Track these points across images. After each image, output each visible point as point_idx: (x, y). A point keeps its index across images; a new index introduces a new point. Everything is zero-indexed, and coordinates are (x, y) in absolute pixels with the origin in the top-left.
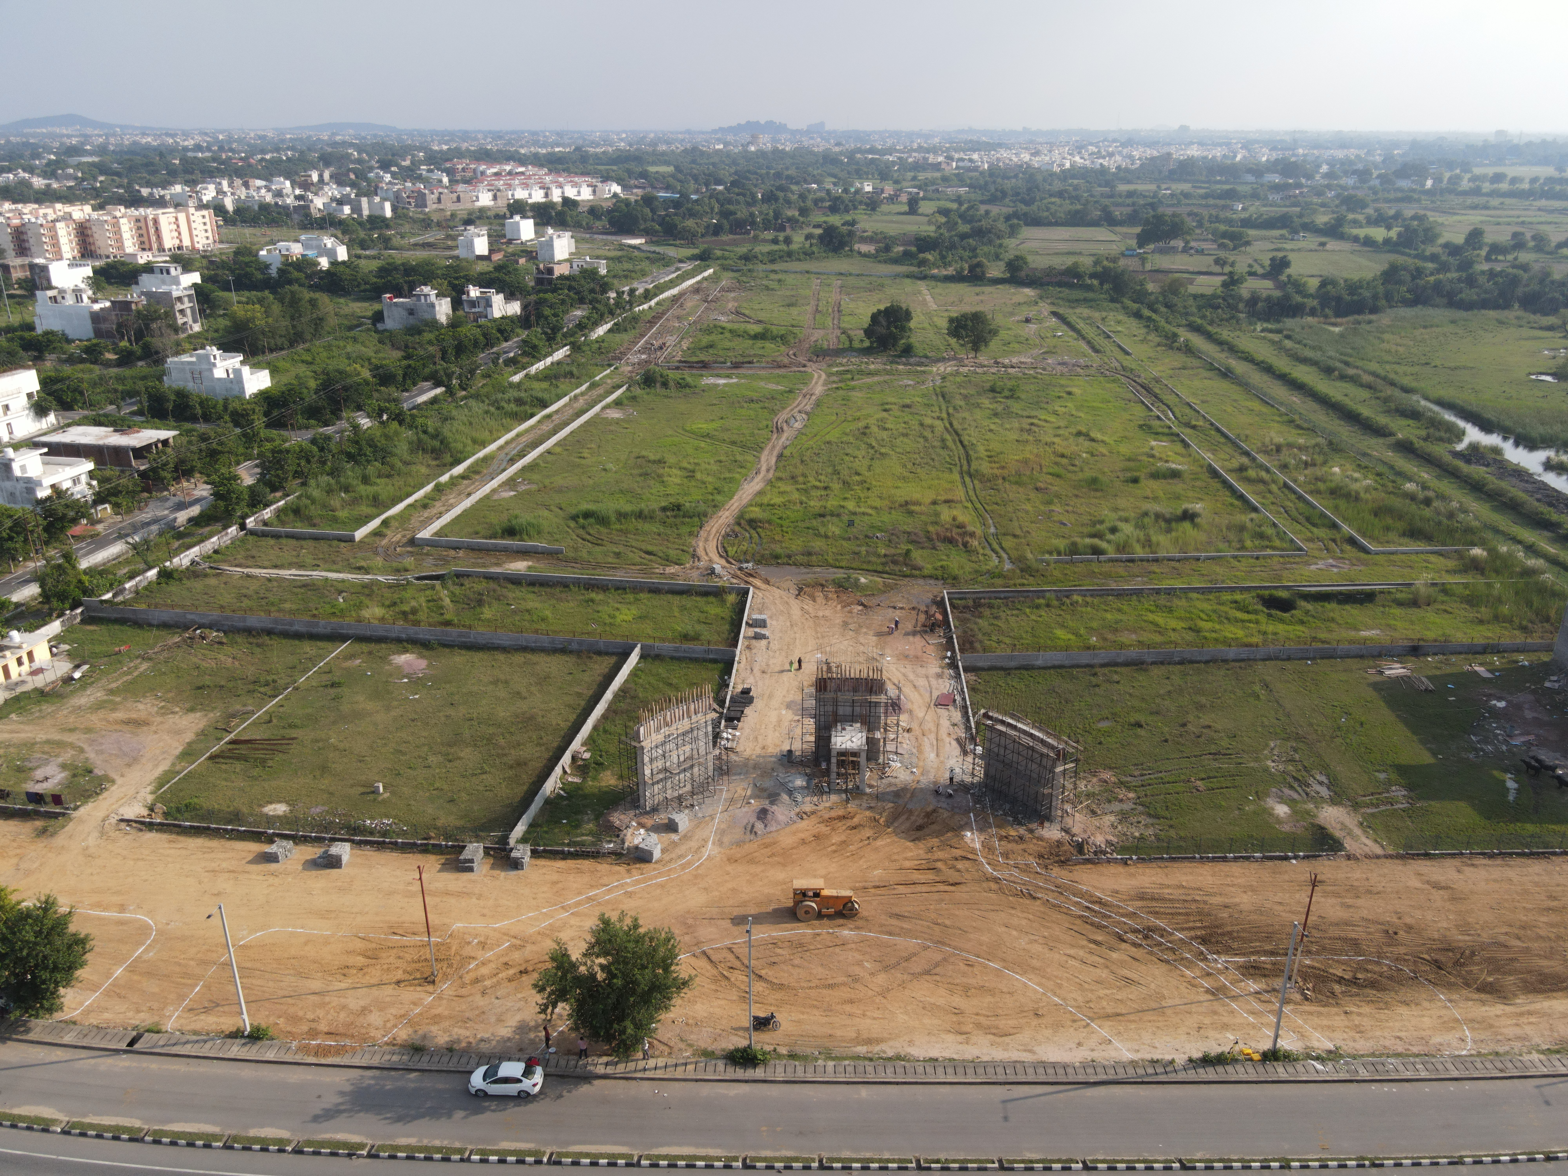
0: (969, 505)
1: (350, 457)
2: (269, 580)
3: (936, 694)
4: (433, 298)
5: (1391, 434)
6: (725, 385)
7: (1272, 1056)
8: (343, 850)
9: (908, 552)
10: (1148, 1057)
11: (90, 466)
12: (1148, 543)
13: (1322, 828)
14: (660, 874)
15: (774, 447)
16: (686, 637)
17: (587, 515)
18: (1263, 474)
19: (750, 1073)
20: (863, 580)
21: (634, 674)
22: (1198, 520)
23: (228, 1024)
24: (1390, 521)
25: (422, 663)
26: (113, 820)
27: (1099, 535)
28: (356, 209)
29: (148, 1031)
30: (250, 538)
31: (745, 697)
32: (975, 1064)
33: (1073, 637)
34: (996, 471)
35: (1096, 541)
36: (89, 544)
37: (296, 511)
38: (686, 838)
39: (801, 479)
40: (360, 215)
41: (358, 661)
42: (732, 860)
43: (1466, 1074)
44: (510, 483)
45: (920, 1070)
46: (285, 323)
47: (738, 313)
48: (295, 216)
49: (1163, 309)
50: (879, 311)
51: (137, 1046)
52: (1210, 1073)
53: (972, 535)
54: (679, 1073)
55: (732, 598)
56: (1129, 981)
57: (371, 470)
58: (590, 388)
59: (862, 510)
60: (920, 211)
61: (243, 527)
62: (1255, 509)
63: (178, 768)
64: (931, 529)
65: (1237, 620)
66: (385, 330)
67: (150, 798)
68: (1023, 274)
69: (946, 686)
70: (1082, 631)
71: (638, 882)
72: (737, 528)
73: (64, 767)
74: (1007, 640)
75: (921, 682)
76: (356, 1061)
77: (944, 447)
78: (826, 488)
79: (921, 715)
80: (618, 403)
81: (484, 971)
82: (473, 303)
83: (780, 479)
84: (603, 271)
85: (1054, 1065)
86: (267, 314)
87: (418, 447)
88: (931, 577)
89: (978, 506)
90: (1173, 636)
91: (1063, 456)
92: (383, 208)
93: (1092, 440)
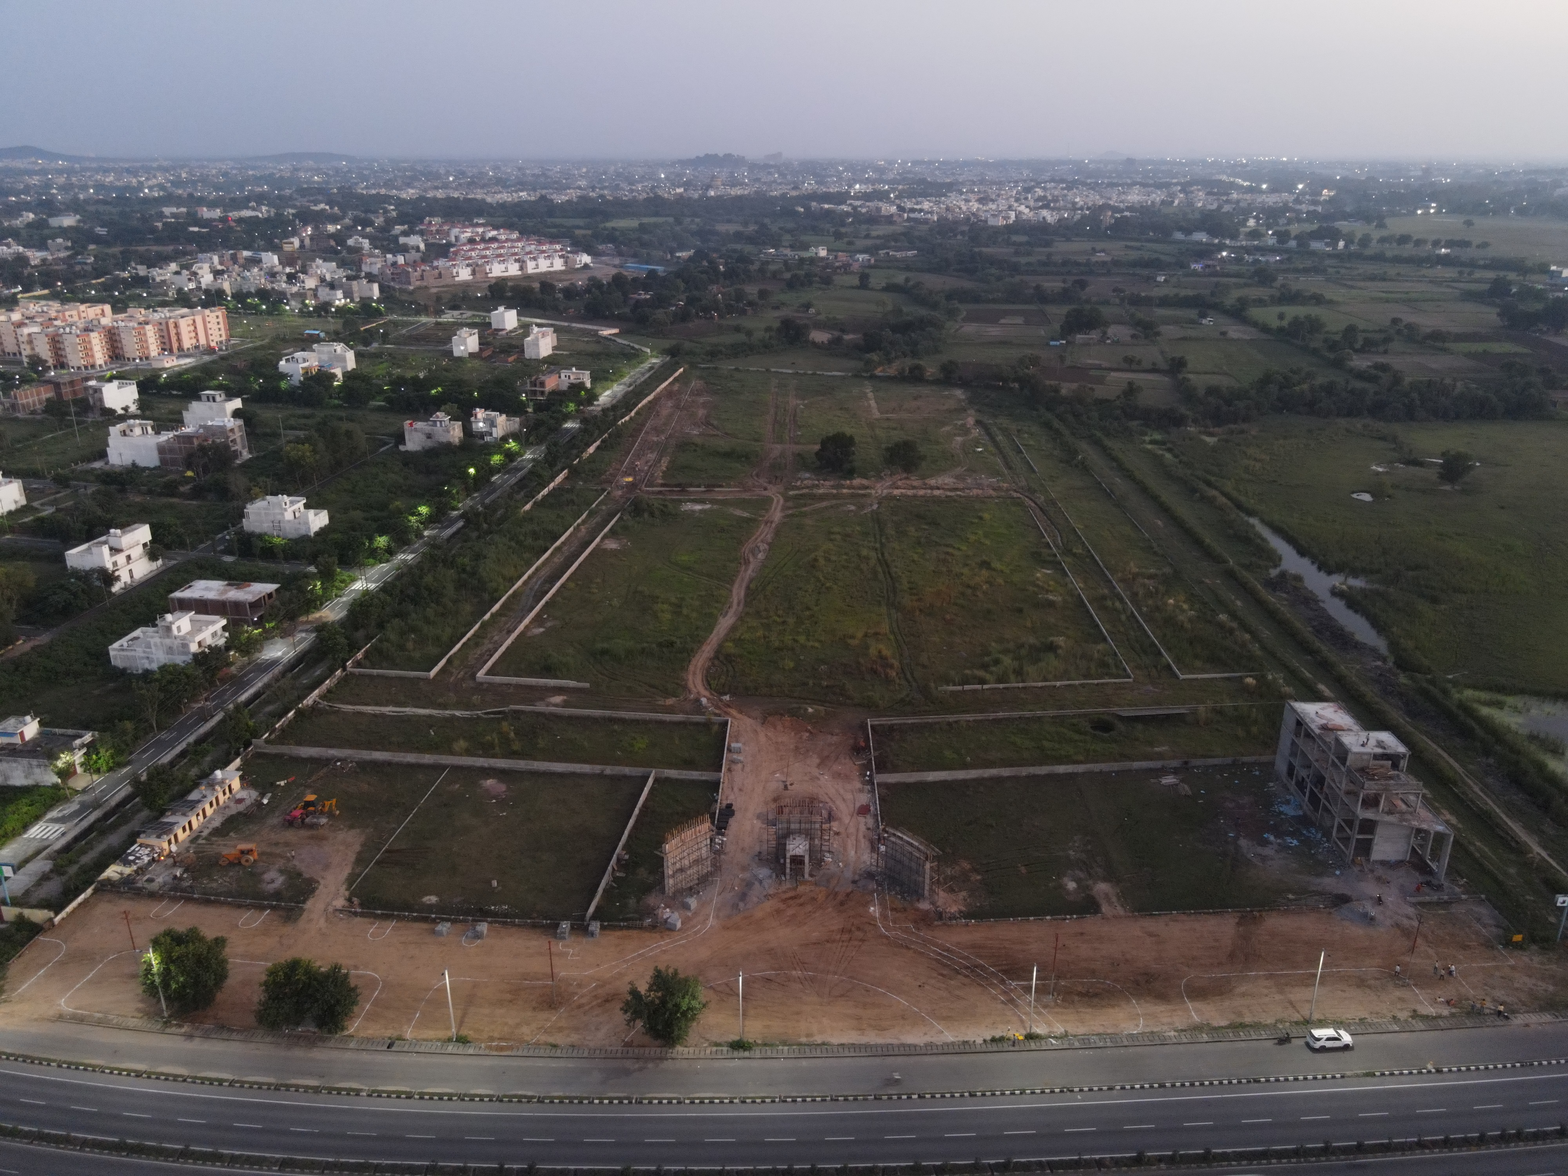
0: (892, 637)
2: (375, 715)
3: (858, 805)
4: (446, 423)
5: (1224, 562)
6: (701, 511)
7: (1029, 1037)
8: (482, 927)
9: (844, 683)
10: (961, 1039)
11: (224, 622)
12: (1020, 673)
14: (682, 939)
15: (743, 580)
16: (685, 762)
19: (742, 1054)
20: (810, 710)
21: (651, 793)
22: (1059, 651)
23: (442, 1034)
24: (1200, 649)
26: (331, 909)
27: (985, 667)
28: (349, 295)
29: (398, 1039)
30: (352, 679)
31: (728, 811)
33: (955, 756)
34: (915, 603)
35: (982, 673)
37: (379, 651)
38: (696, 914)
39: (764, 614)
40: (353, 303)
41: (457, 786)
42: (726, 928)
44: (539, 620)
47: (708, 424)
48: (293, 304)
49: (1070, 419)
50: (828, 438)
51: (393, 1049)
52: (994, 1047)
53: (892, 667)
54: (702, 1055)
55: (716, 727)
58: (589, 516)
60: (871, 285)
61: (345, 669)
62: (1104, 640)
63: (357, 871)
64: (861, 661)
65: (1072, 740)
66: (408, 453)
67: (347, 893)
68: (956, 374)
69: (864, 799)
71: (668, 944)
72: (717, 662)
73: (281, 872)
75: (849, 796)
77: (876, 579)
78: (783, 623)
79: (847, 821)
80: (614, 533)
84: (588, 383)
88: (858, 705)
89: (899, 638)
91: (968, 586)
92: (371, 290)
93: (994, 570)
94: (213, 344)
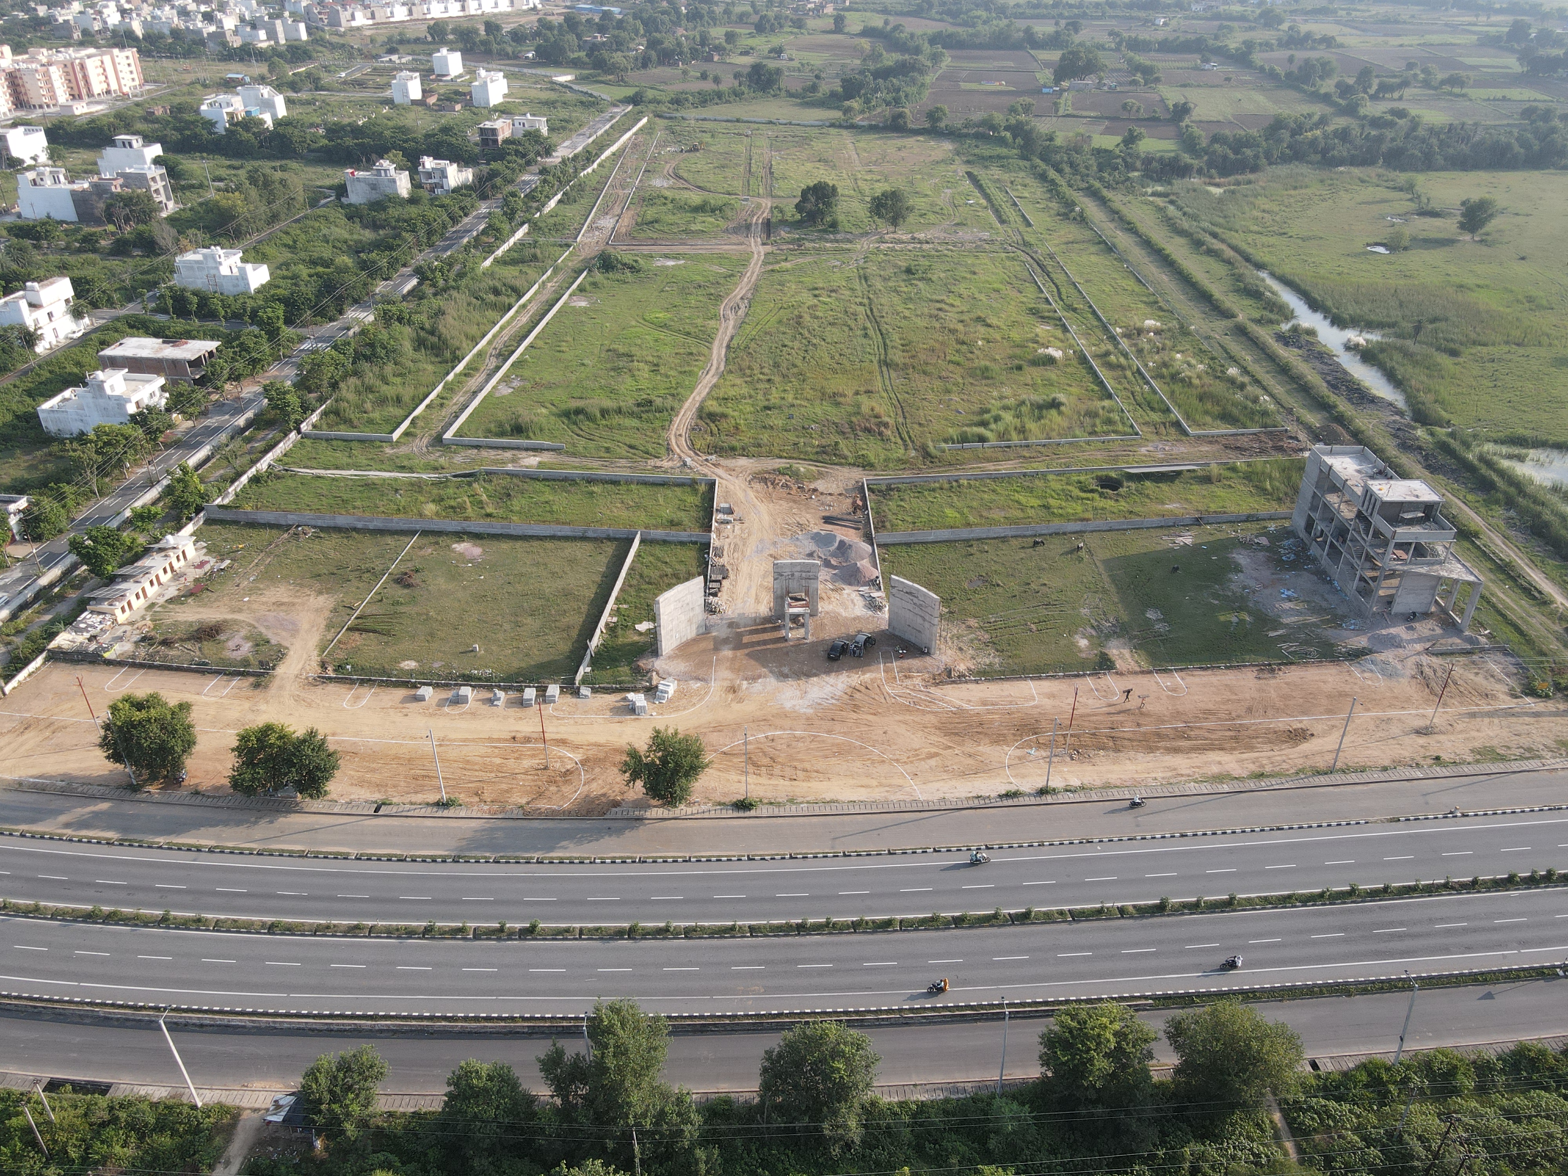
0: (885, 395)
1: (367, 358)
2: (335, 480)
4: (392, 172)
5: (1233, 316)
6: (674, 267)
7: (1044, 791)
9: (837, 443)
10: (976, 794)
11: (162, 381)
12: (1022, 431)
13: (1105, 656)
15: (722, 337)
16: (672, 523)
17: (578, 411)
18: (1122, 360)
19: (747, 814)
20: (802, 468)
21: (638, 555)
22: (1063, 408)
23: (430, 799)
24: (1209, 406)
25: (478, 551)
26: (302, 676)
27: (984, 424)
28: (272, 34)
29: (383, 804)
30: (308, 442)
31: (722, 573)
33: (958, 515)
34: (907, 361)
35: (981, 430)
37: (335, 412)
39: (748, 372)
41: (430, 552)
44: (505, 379)
46: (263, 208)
47: (677, 177)
48: (211, 45)
49: (1067, 169)
50: (809, 188)
51: (380, 812)
52: (1010, 802)
53: (886, 425)
54: (706, 815)
55: (702, 488)
57: (387, 370)
58: (554, 274)
59: (799, 402)
61: (299, 432)
62: (1110, 396)
63: (329, 638)
64: (854, 419)
65: (1078, 498)
66: (350, 205)
67: (319, 660)
68: (942, 125)
70: (965, 510)
72: (700, 422)
77: (866, 336)
78: (769, 380)
82: (429, 175)
83: (730, 371)
84: (544, 131)
86: (247, 200)
88: (854, 465)
89: (892, 395)
90: (1031, 512)
91: (963, 343)
92: (297, 30)
93: (989, 326)
94: (126, 90)
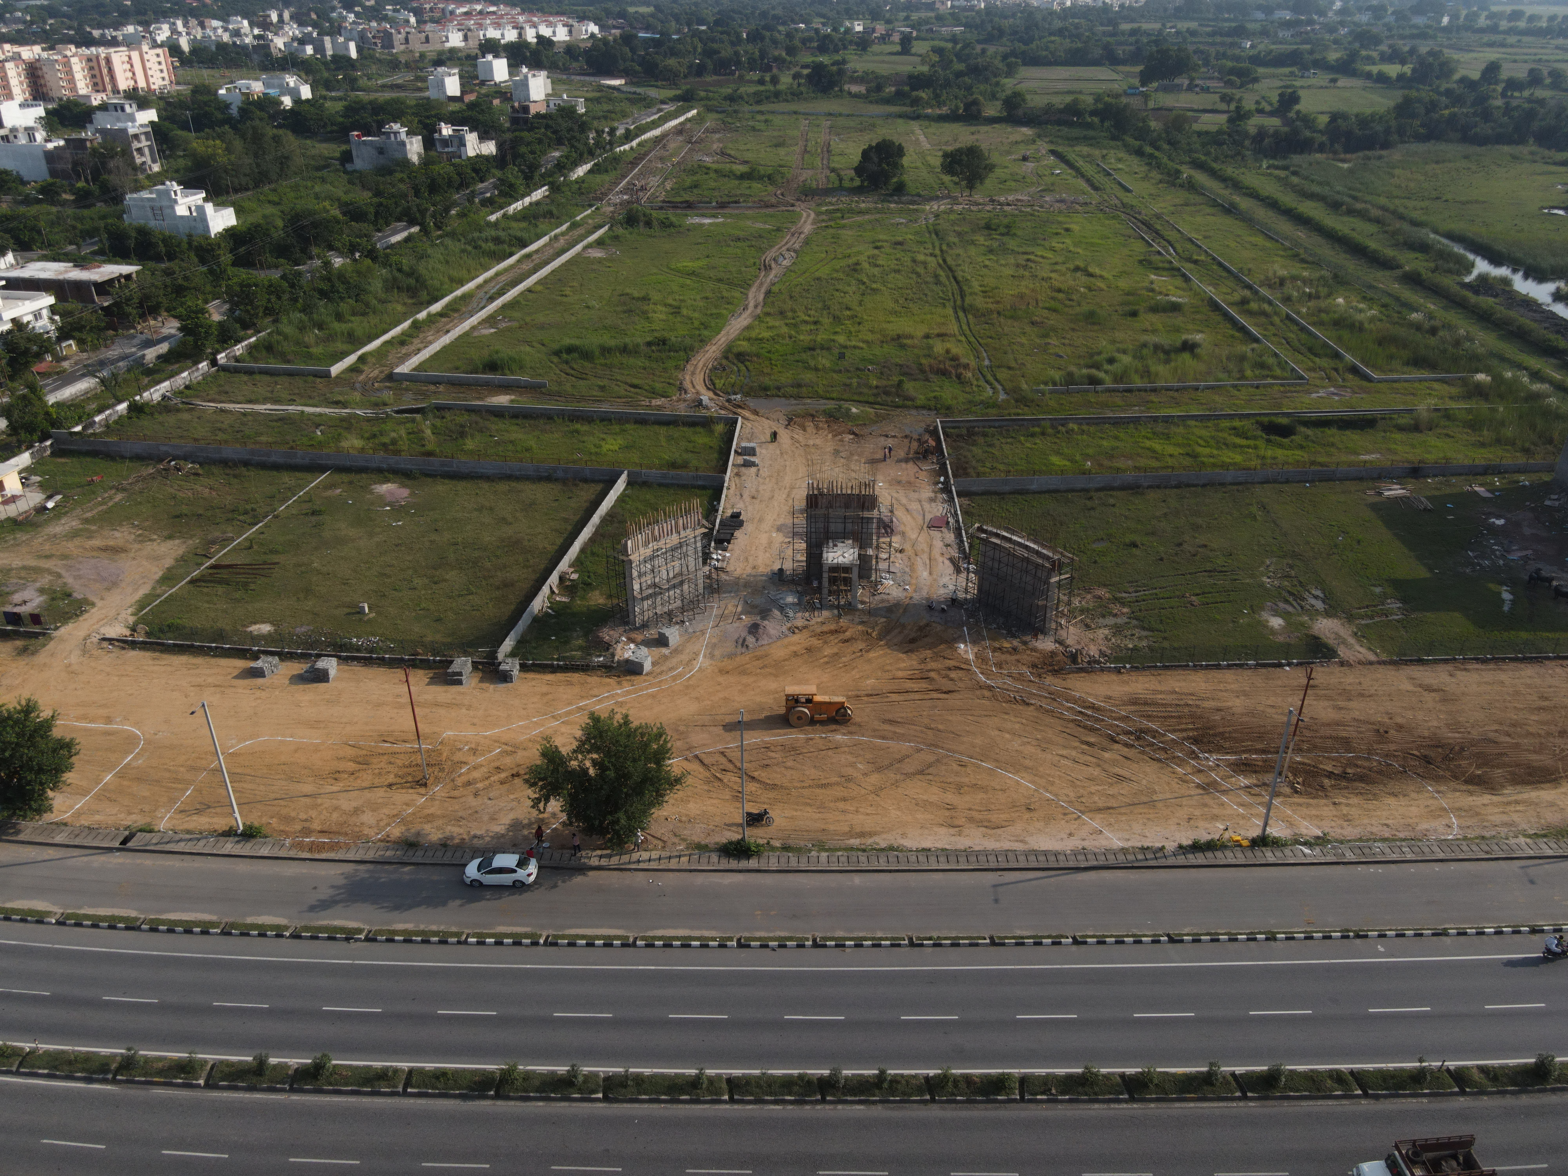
0: (963, 339)
1: (323, 294)
2: (245, 414)
3: (928, 517)
4: (403, 136)
5: (1399, 267)
6: (710, 224)
7: (1262, 842)
8: (330, 665)
9: (900, 382)
10: (1139, 845)
11: (51, 300)
12: (1146, 373)
13: (1316, 638)
14: (651, 685)
15: (761, 284)
16: (673, 465)
17: (570, 350)
18: (1266, 306)
19: (744, 864)
20: (854, 410)
21: (621, 500)
22: (1198, 351)
23: (221, 824)
24: (1393, 350)
25: (405, 492)
26: (95, 639)
27: (1097, 366)
28: (319, 48)
29: (141, 831)
30: (222, 374)
31: (735, 521)
32: (968, 853)
33: (1067, 463)
34: (990, 306)
35: (1094, 371)
36: (55, 381)
37: (268, 347)
38: (676, 651)
39: (790, 314)
40: (324, 55)
41: (338, 491)
42: (723, 672)
43: (1453, 856)
44: (490, 320)
45: (913, 859)
46: (248, 160)
47: (723, 154)
48: (255, 57)
49: (1166, 147)
50: (871, 148)
51: (130, 845)
52: (1199, 858)
53: (966, 367)
54: (674, 864)
55: (720, 428)
56: (1120, 778)
57: (344, 307)
58: (570, 229)
59: (853, 343)
60: (913, 50)
61: (214, 363)
62: (1256, 340)
63: (158, 591)
64: (924, 361)
65: (1235, 446)
66: (355, 171)
67: (131, 620)
68: (1020, 112)
69: (939, 509)
70: (1078, 458)
71: (628, 693)
72: (724, 362)
73: (41, 591)
74: (1002, 467)
75: (915, 506)
76: (351, 856)
77: (938, 282)
78: (815, 323)
79: (914, 536)
80: (600, 243)
81: (476, 774)
82: (446, 142)
83: (768, 314)
84: (581, 110)
85: (1045, 853)
86: (229, 150)
87: (392, 285)
88: (923, 407)
89: (972, 339)
90: (1170, 462)
91: (1059, 291)
92: (347, 49)
94: (155, 88)
